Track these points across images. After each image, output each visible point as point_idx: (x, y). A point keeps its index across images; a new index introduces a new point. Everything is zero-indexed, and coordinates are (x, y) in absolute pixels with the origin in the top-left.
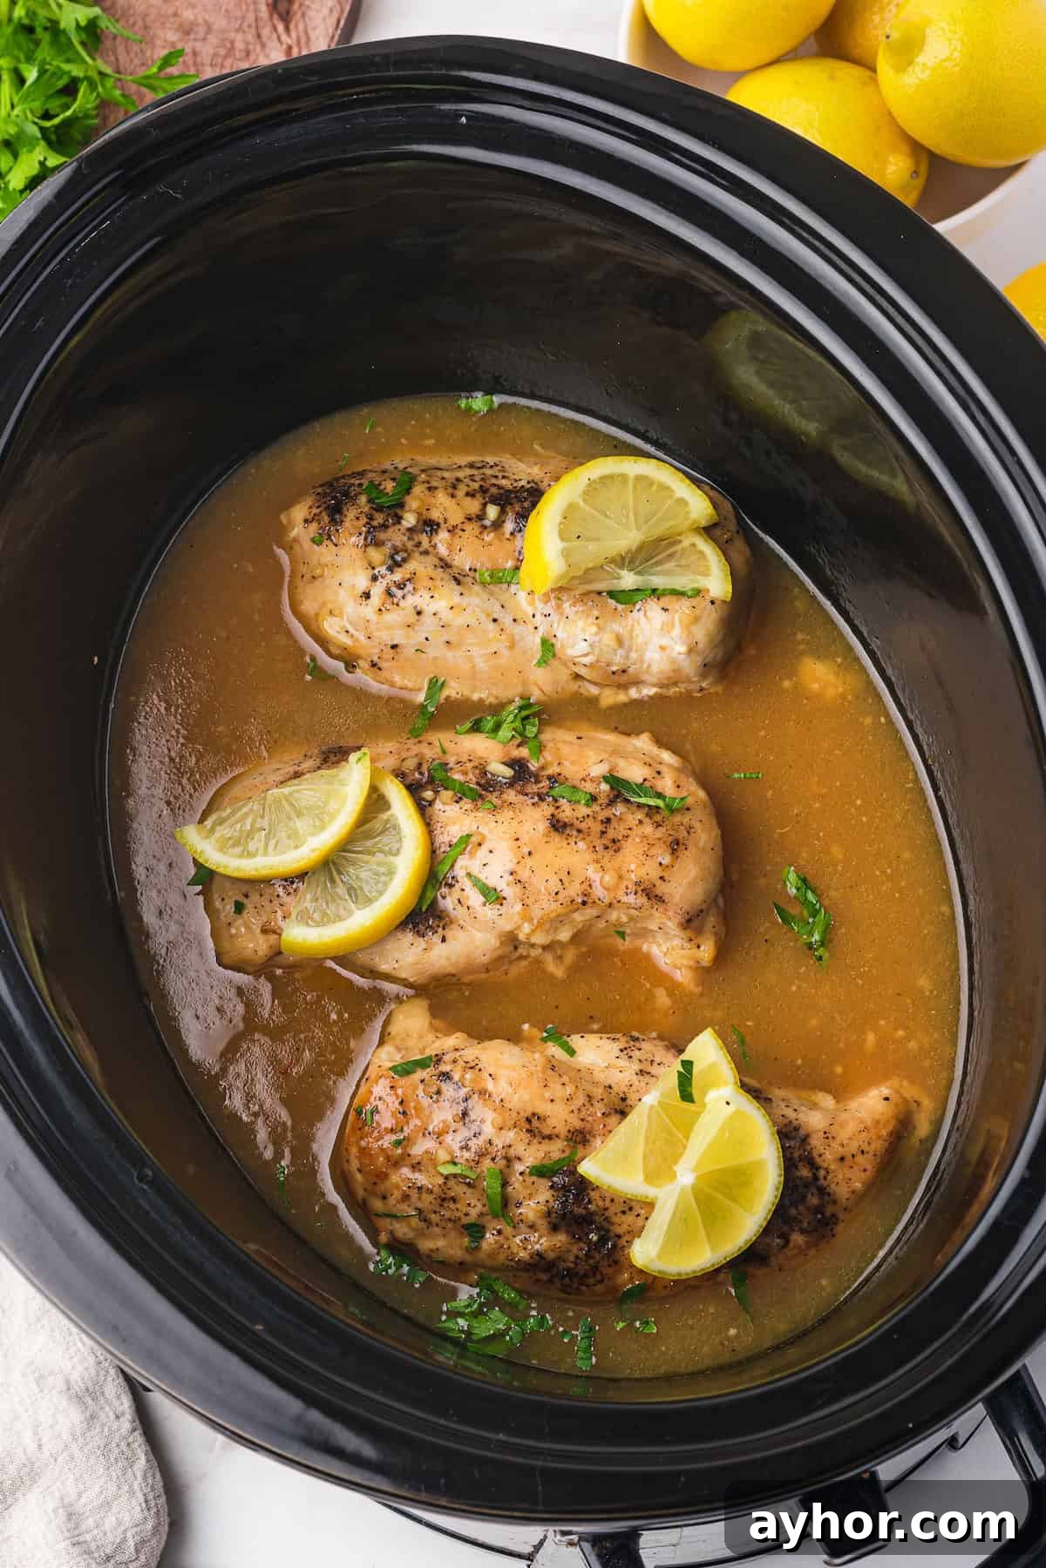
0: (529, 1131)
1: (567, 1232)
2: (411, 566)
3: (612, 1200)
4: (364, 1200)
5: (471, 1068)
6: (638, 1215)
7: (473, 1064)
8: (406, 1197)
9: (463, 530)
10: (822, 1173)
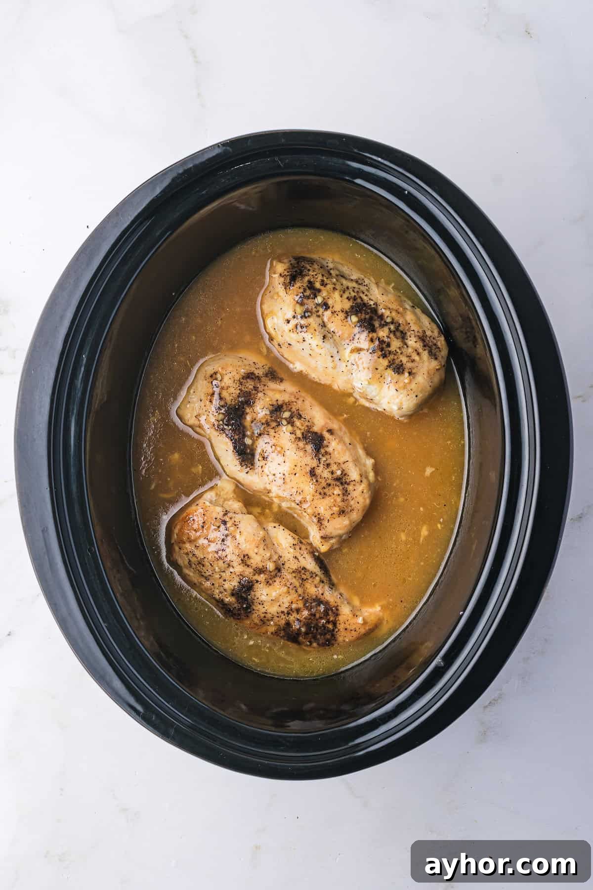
0: (242, 560)
1: (236, 598)
2: (311, 320)
3: (258, 598)
4: (173, 544)
5: (235, 525)
6: (264, 607)
7: (237, 524)
8: (187, 554)
9: (337, 315)
10: (337, 630)
